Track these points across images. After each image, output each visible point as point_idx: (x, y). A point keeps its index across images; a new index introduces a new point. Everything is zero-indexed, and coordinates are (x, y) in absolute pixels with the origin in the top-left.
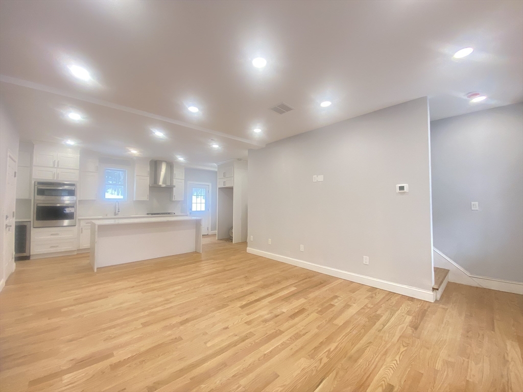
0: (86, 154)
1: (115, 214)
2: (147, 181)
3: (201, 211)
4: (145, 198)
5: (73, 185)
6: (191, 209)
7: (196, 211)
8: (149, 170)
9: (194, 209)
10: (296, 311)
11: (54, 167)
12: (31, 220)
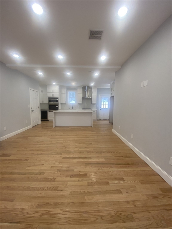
0: (61, 87)
1: (72, 109)
2: (81, 96)
3: (106, 109)
4: (81, 103)
5: (57, 98)
6: (101, 107)
7: (104, 108)
8: (82, 91)
9: (102, 107)
10: (80, 174)
11: (52, 93)
12: (48, 109)
